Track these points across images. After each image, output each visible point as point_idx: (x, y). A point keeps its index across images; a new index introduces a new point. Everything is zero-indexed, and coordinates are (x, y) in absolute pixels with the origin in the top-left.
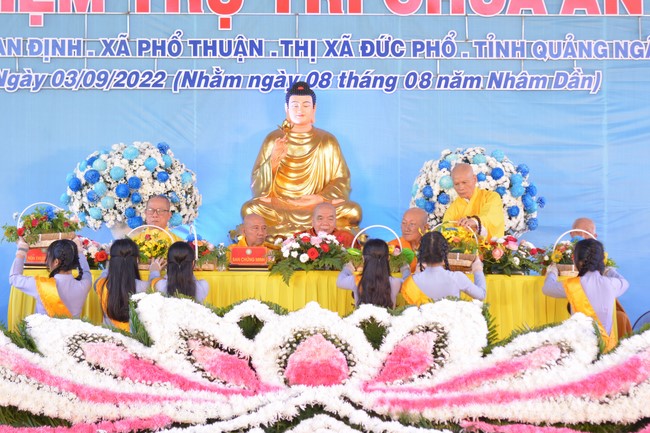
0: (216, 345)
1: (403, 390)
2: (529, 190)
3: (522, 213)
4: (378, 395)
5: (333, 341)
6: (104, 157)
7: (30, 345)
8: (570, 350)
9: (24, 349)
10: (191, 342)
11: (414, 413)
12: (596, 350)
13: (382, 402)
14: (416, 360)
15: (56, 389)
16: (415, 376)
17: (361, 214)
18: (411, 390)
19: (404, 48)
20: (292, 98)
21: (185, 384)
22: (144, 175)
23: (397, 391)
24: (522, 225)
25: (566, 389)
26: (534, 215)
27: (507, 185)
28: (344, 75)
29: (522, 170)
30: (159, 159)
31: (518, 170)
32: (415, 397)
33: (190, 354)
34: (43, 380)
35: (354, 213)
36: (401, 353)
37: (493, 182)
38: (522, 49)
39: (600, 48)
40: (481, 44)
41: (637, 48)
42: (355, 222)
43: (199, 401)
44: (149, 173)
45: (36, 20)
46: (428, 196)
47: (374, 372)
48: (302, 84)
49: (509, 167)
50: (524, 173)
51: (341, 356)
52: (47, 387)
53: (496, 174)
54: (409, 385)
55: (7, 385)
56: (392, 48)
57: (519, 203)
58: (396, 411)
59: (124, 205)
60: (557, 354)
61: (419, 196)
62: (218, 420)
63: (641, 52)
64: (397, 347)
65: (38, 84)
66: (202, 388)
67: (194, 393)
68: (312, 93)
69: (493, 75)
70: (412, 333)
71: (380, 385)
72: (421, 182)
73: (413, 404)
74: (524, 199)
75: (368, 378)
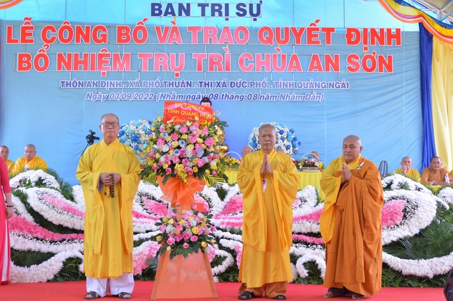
0: (154, 199)
1: (232, 218)
2: (295, 139)
3: (292, 148)
4: (222, 220)
5: (204, 197)
6: (127, 126)
7: (72, 199)
8: (305, 201)
9: (69, 200)
10: (143, 197)
11: (236, 228)
12: (316, 201)
13: (223, 223)
14: (239, 205)
15: (80, 217)
16: (238, 212)
17: (228, 149)
18: (236, 218)
19: (247, 85)
20: (202, 103)
21: (138, 215)
22: (142, 132)
23: (230, 218)
24: (292, 153)
25: (302, 218)
26: (297, 149)
27: (285, 137)
28: (223, 95)
29: (292, 131)
30: (148, 126)
31: (290, 131)
32: (237, 221)
33: (142, 202)
34: (75, 213)
35: (226, 148)
36: (233, 202)
37: (280, 136)
38: (293, 85)
39: (323, 84)
40: (277, 83)
41: (337, 85)
42: (226, 151)
43: (143, 223)
44: (144, 132)
45: (104, 74)
46: (255, 141)
47: (221, 210)
48: (207, 98)
49: (286, 130)
50: (293, 132)
51: (207, 203)
52: (76, 217)
53: (281, 132)
54: (235, 216)
55: (59, 215)
56: (242, 84)
57: (291, 144)
58: (229, 227)
59: (134, 144)
60: (299, 203)
61: (251, 141)
62: (151, 231)
63: (339, 86)
64: (231, 199)
65: (104, 98)
66: (145, 217)
67: (141, 219)
68: (210, 102)
69: (282, 95)
70: (238, 194)
71: (223, 216)
72: (252, 136)
73: (237, 225)
74: (292, 142)
75: (217, 213)
